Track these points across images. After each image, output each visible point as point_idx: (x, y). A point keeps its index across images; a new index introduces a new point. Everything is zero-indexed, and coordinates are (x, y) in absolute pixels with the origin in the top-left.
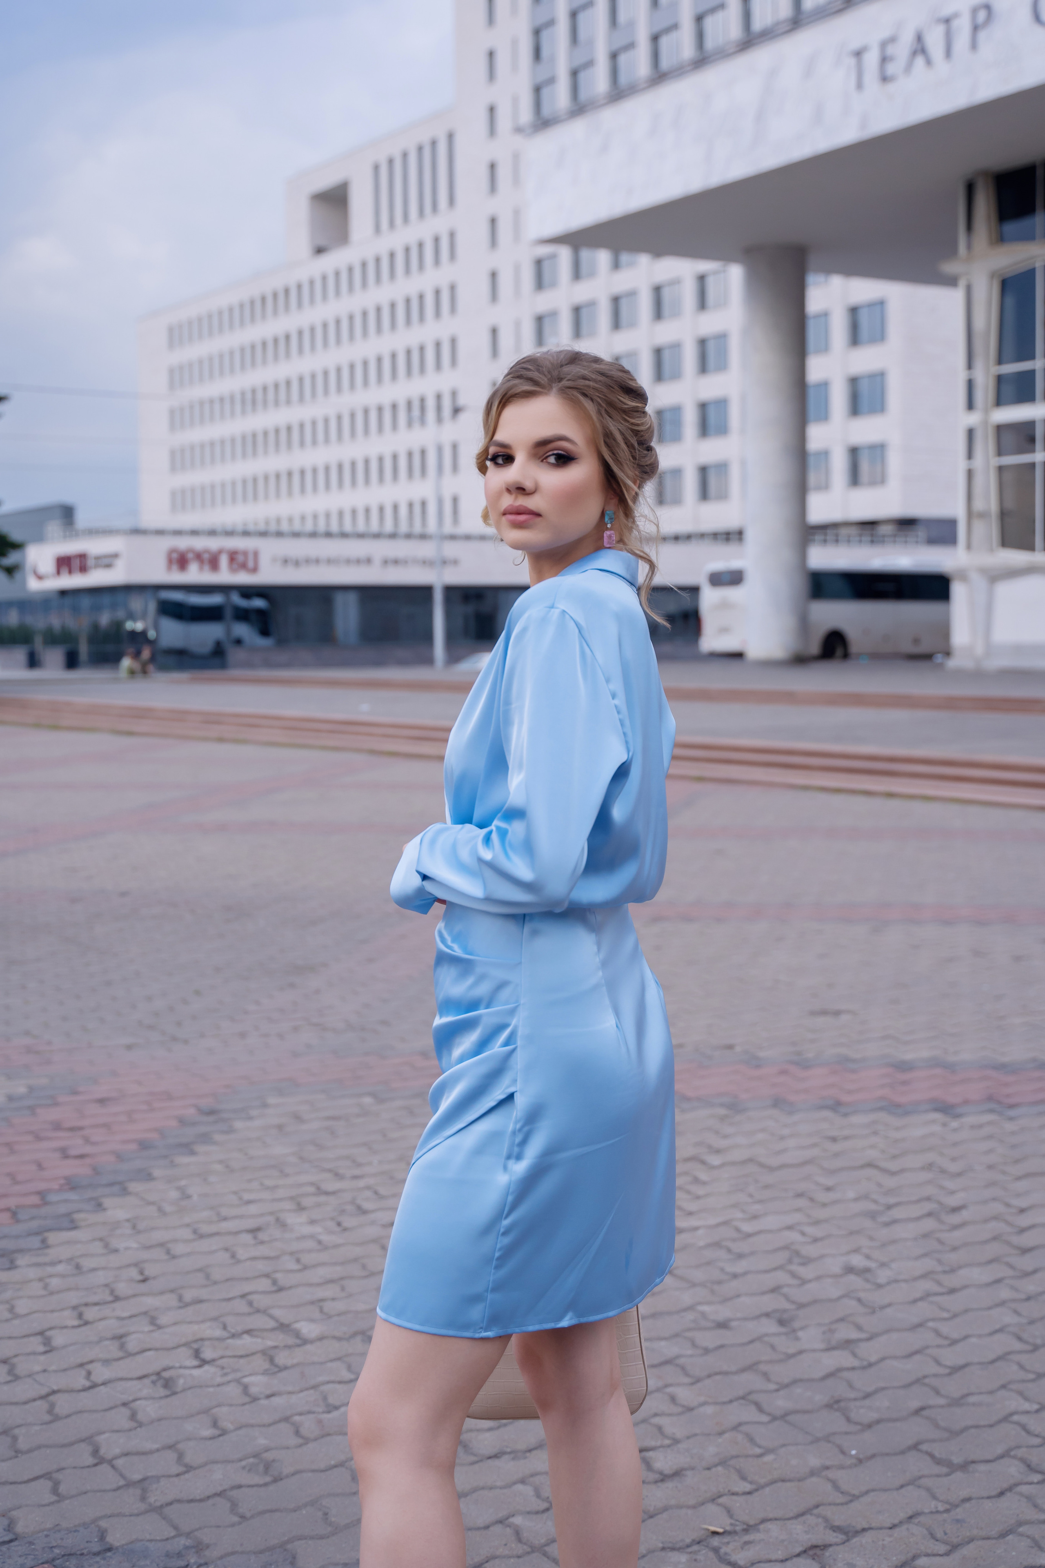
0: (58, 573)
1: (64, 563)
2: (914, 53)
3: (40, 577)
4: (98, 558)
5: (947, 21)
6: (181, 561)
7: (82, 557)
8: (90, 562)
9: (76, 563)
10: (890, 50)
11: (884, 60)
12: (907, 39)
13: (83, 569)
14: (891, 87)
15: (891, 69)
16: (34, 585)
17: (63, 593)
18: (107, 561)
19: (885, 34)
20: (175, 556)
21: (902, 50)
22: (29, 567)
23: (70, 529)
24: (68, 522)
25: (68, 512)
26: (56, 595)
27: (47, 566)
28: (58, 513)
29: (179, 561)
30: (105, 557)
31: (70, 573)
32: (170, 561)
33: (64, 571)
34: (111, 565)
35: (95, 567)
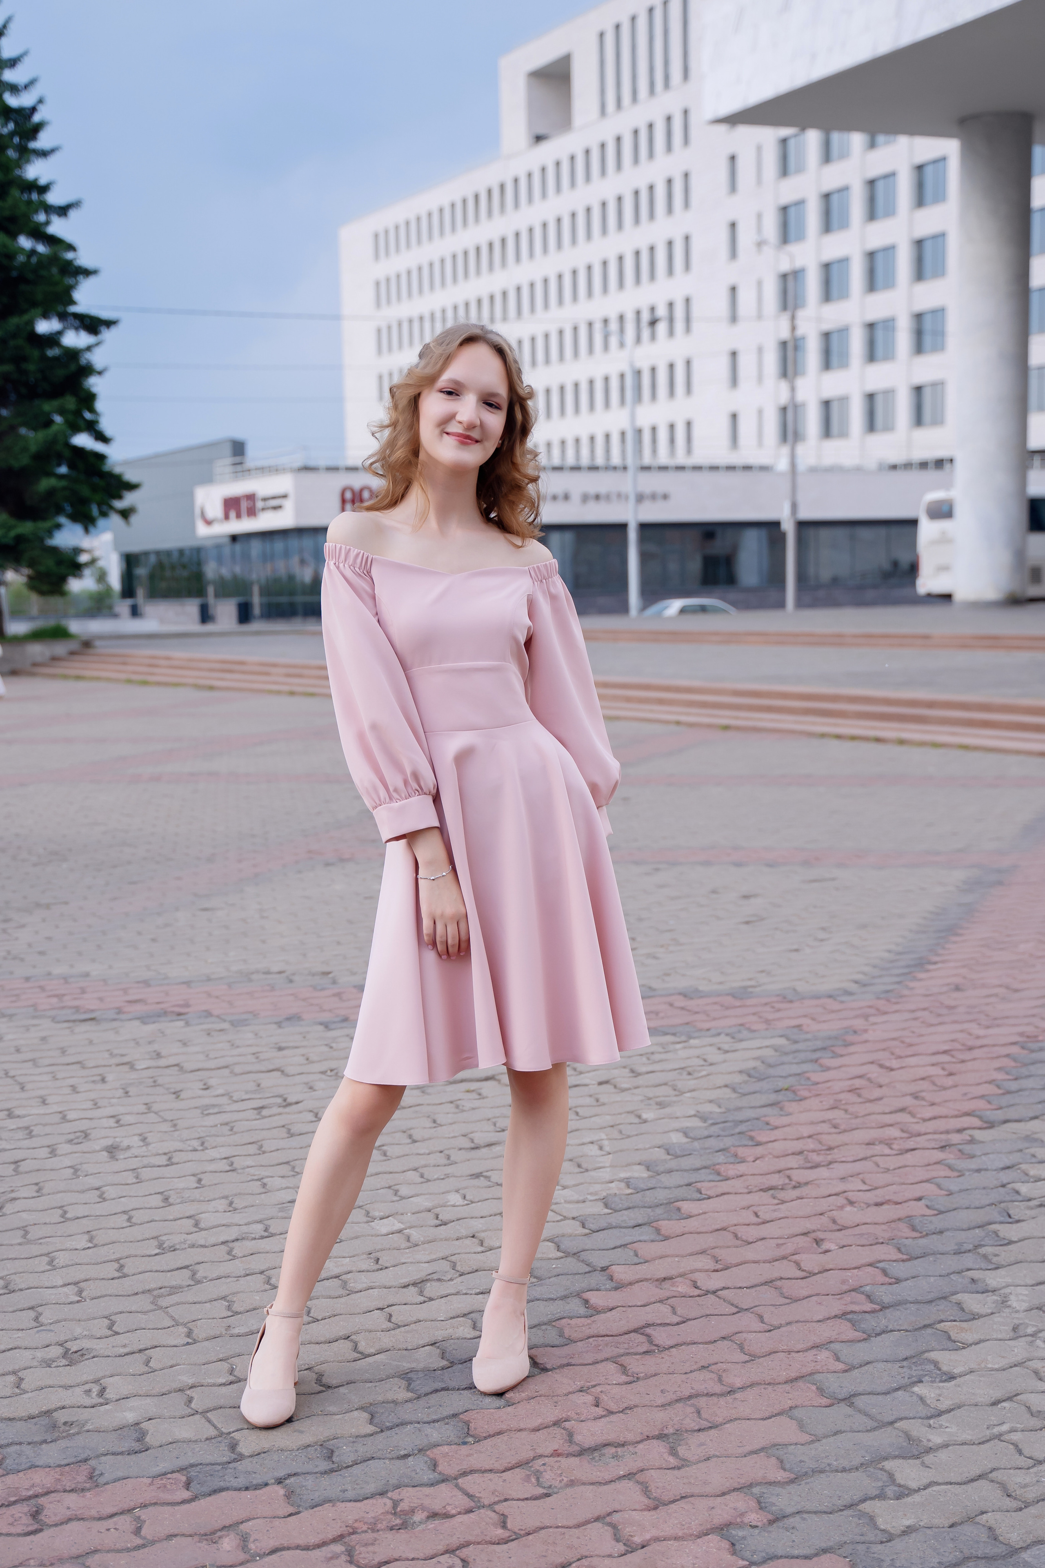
0: (227, 517)
1: (232, 505)
3: (209, 523)
4: (265, 499)
6: (356, 500)
7: (251, 497)
8: (260, 504)
9: (244, 505)
13: (252, 512)
16: (202, 530)
17: (234, 538)
18: (275, 503)
20: (348, 495)
22: (197, 511)
23: (239, 468)
24: (238, 459)
25: (238, 448)
26: (227, 540)
27: (215, 510)
28: (228, 450)
29: (353, 502)
30: (274, 498)
31: (239, 516)
32: (344, 501)
33: (233, 514)
34: (280, 507)
35: (263, 509)
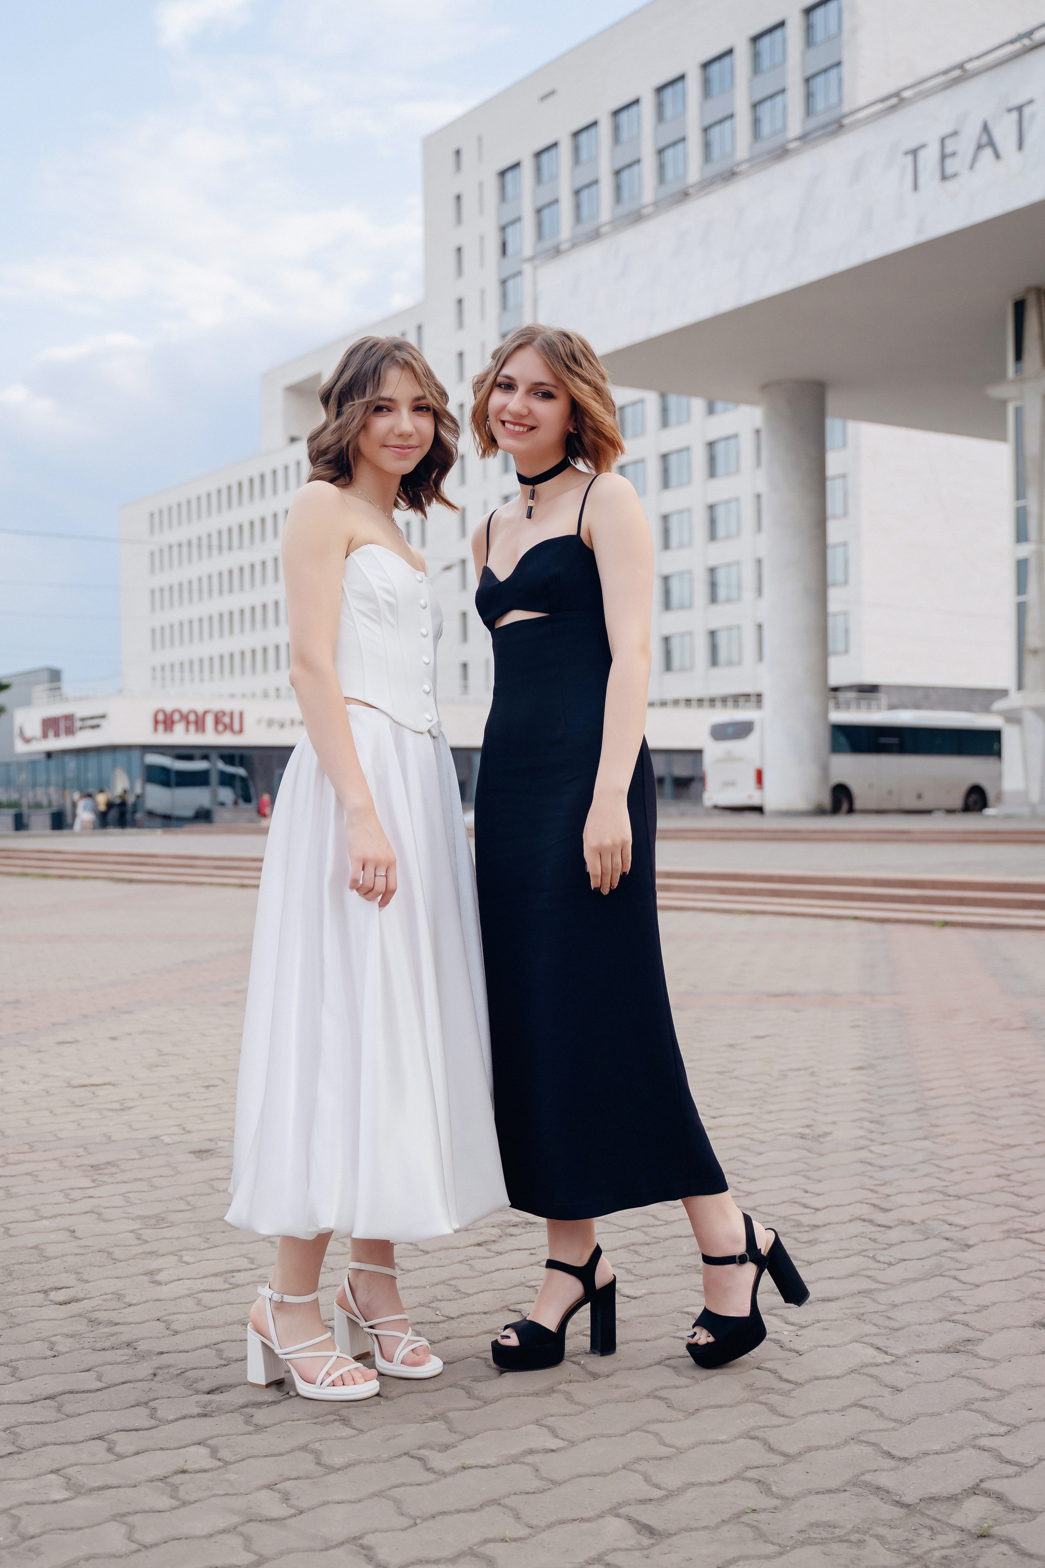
0: (45, 735)
1: (51, 725)
2: (980, 147)
3: (26, 740)
4: (83, 719)
5: (1020, 109)
6: (166, 721)
7: (69, 718)
8: (78, 724)
9: (62, 725)
10: (949, 149)
11: (943, 157)
12: (971, 133)
13: (70, 731)
14: (951, 185)
15: (951, 166)
16: (20, 747)
17: (49, 755)
18: (94, 722)
19: (947, 130)
20: (161, 717)
21: (965, 145)
22: (16, 730)
23: (57, 692)
24: (55, 685)
25: (55, 675)
26: (43, 757)
27: (34, 728)
28: (45, 676)
29: (165, 722)
30: (92, 718)
31: (57, 735)
32: (156, 722)
33: (51, 733)
34: (98, 726)
35: (81, 728)
